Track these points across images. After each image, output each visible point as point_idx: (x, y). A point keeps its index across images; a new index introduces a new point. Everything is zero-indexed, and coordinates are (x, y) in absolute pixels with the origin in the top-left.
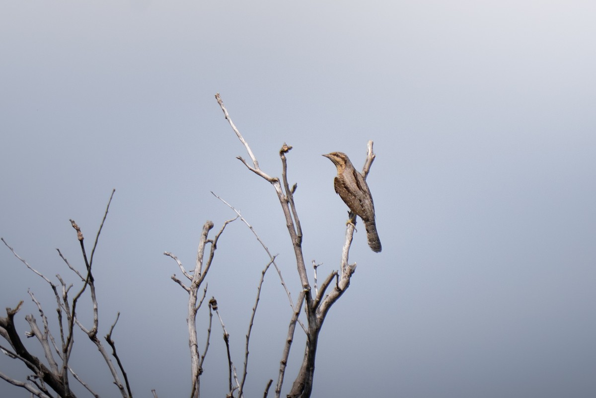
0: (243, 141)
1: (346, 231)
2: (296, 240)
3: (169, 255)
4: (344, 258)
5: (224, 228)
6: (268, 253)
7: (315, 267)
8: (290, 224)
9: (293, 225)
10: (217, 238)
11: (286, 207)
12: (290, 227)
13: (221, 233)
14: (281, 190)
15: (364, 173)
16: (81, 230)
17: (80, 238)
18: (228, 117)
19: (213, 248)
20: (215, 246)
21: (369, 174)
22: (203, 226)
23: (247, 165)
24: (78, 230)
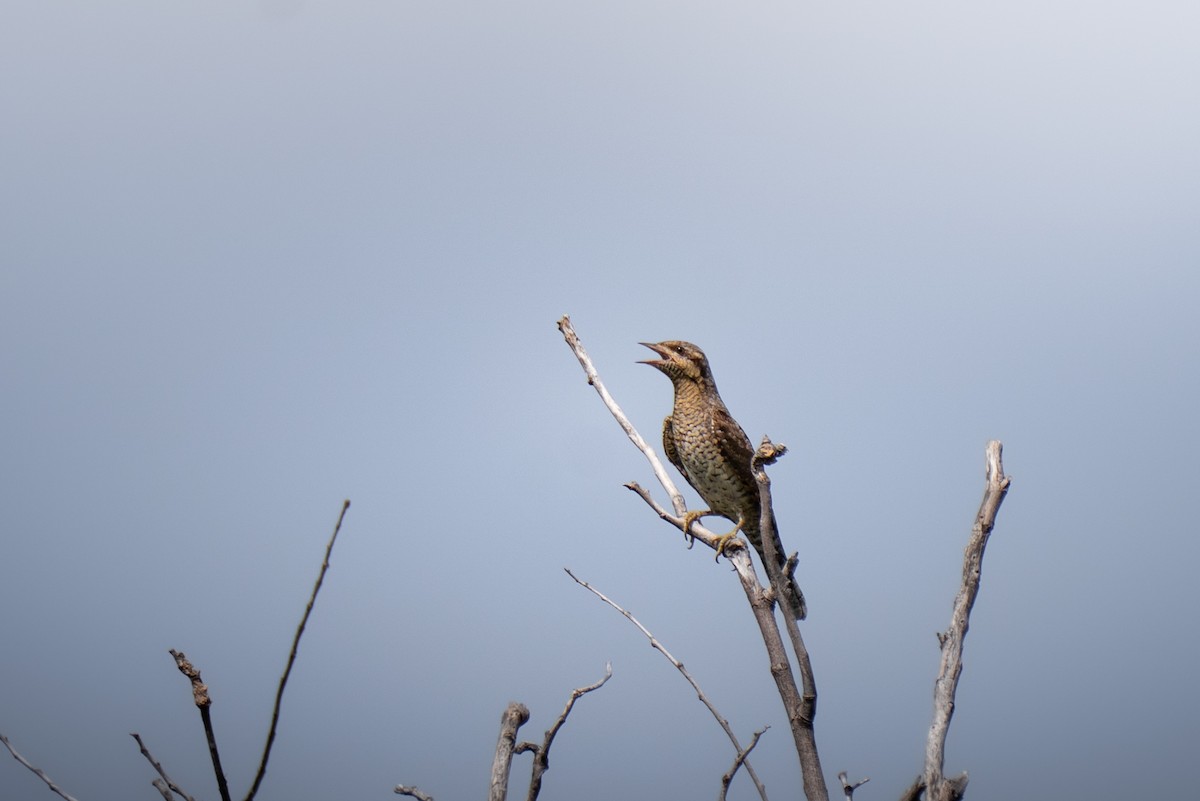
0: (641, 442)
1: (936, 688)
2: (800, 709)
3: (409, 794)
4: (932, 759)
5: (569, 710)
6: (730, 735)
7: (849, 790)
8: (779, 666)
9: (787, 668)
10: (551, 737)
11: (767, 620)
12: (780, 674)
13: (561, 723)
14: (751, 574)
15: (980, 528)
16: (201, 677)
17: (202, 700)
18: (595, 380)
19: (538, 767)
20: (544, 762)
21: (992, 532)
22: (501, 714)
23: (656, 505)
24: (195, 678)
